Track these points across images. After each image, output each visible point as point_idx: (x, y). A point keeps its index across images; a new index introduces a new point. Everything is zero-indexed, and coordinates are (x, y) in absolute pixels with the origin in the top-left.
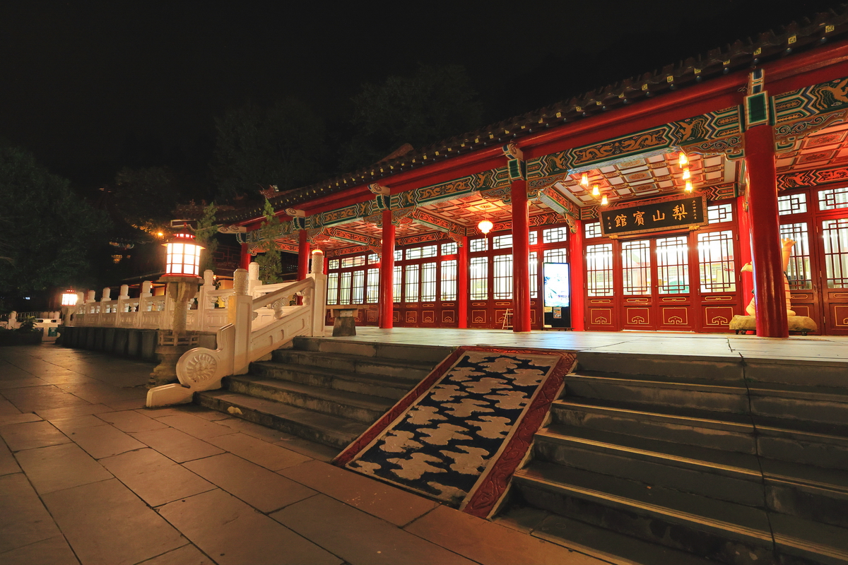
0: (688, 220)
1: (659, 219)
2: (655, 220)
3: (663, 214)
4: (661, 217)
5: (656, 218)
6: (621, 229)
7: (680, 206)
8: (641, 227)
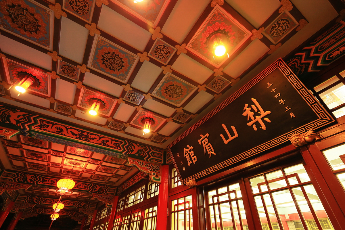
1: (231, 138)
2: (226, 142)
3: (233, 128)
4: (232, 134)
5: (227, 138)
7: (251, 103)
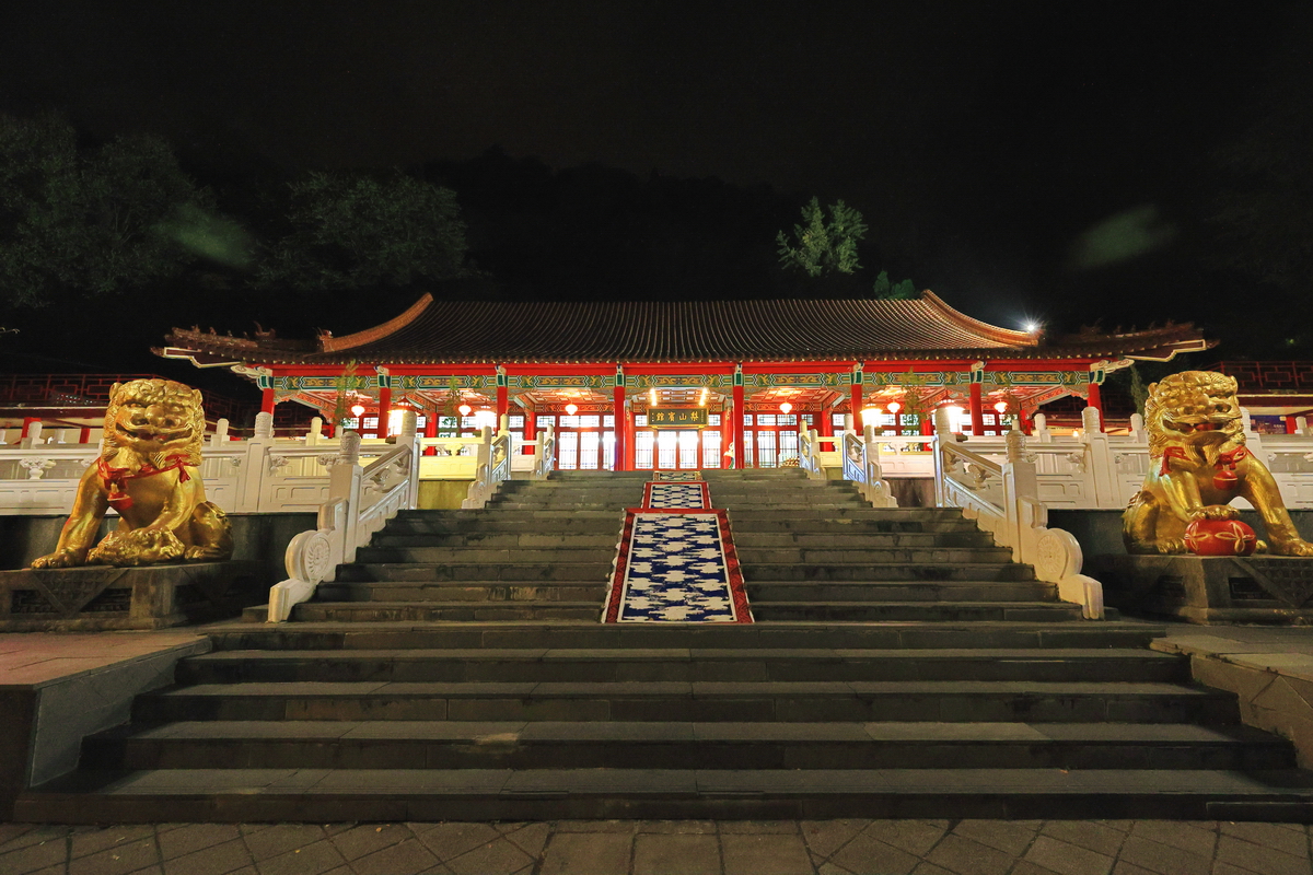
0: (698, 422)
2: (680, 419)
3: (686, 416)
4: (684, 418)
6: (660, 422)
7: (695, 413)
8: (672, 423)
